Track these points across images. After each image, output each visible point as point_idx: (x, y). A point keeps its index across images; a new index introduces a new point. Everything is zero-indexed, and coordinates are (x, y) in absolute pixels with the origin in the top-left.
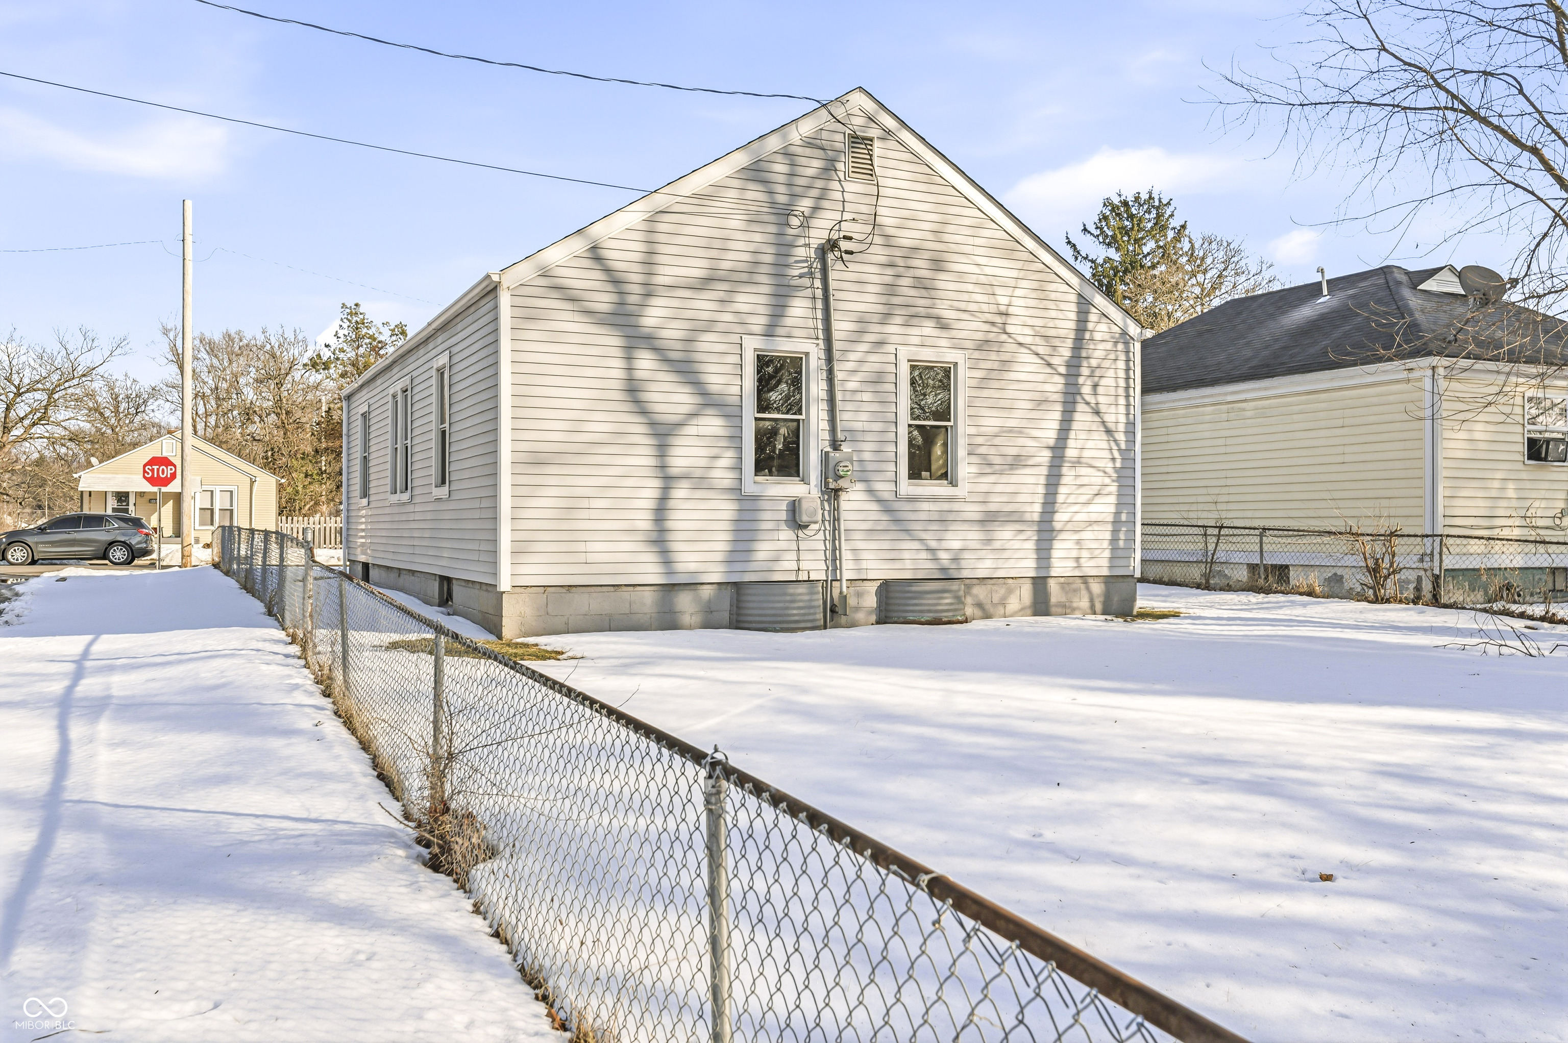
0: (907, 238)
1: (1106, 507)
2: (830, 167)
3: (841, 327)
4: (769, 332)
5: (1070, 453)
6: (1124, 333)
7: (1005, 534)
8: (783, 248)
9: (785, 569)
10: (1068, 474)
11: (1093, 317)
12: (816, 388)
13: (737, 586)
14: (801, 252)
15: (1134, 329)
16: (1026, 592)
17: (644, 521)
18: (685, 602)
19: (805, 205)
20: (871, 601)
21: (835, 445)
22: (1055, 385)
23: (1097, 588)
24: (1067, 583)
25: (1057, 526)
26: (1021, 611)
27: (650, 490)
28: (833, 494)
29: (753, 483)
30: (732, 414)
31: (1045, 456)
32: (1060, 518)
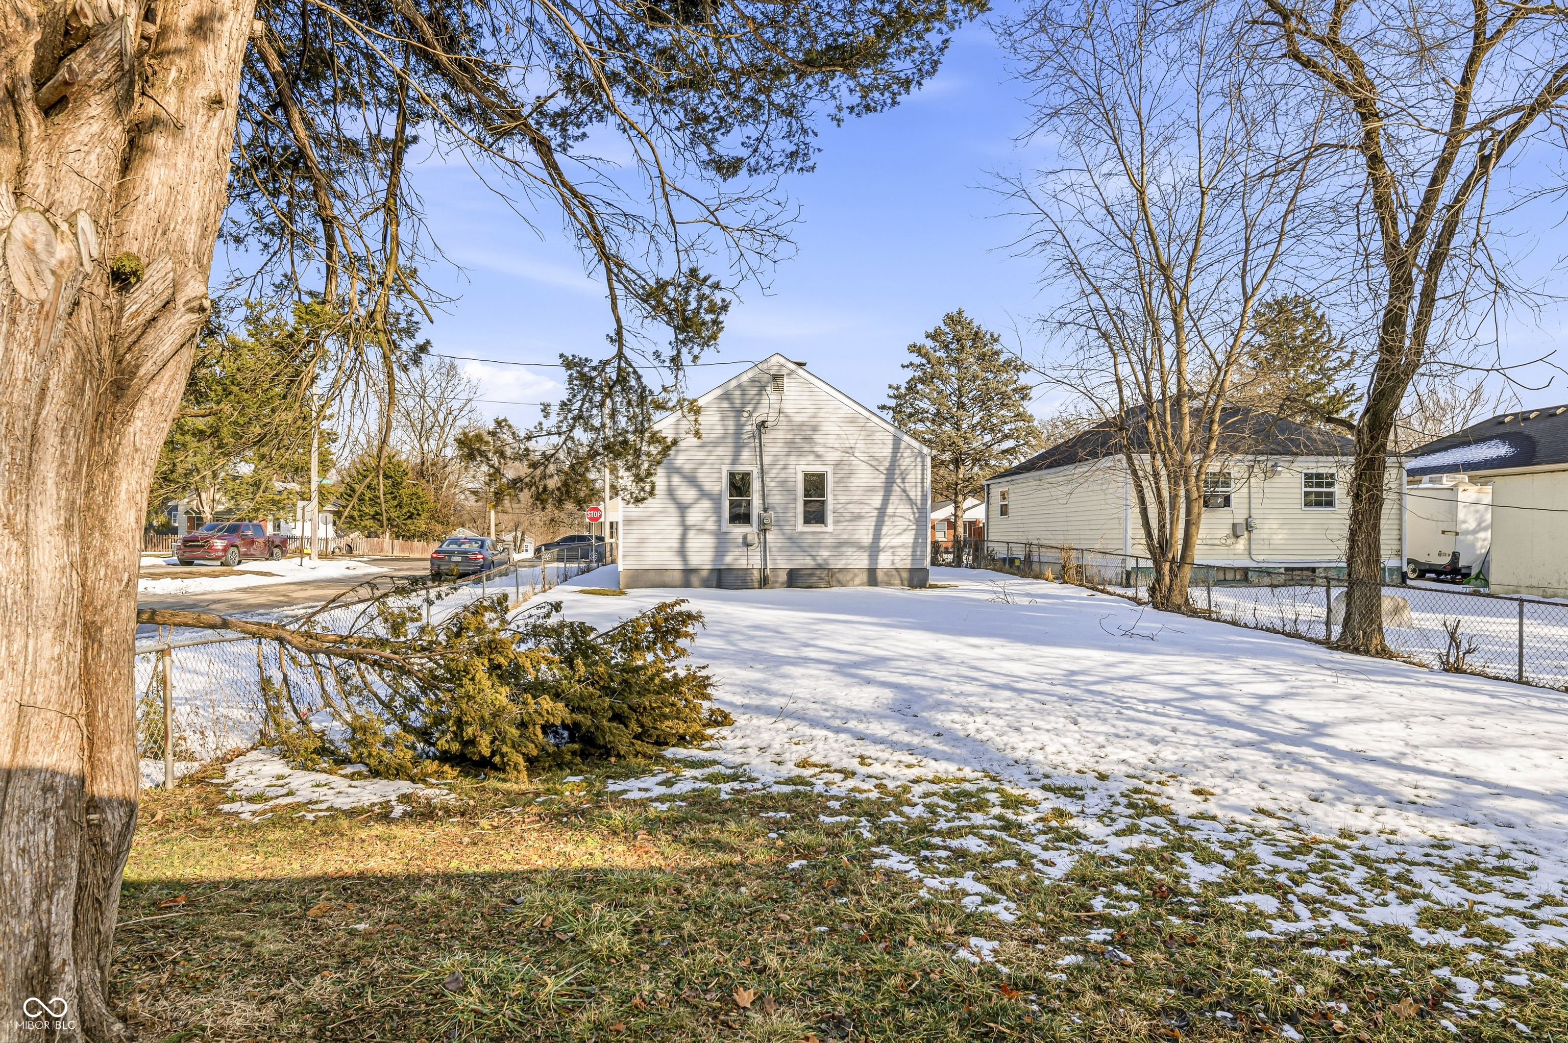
0: (798, 419)
1: (908, 538)
2: (763, 388)
3: (767, 460)
4: (735, 461)
5: (890, 510)
6: (920, 452)
7: (849, 551)
8: (739, 427)
9: (742, 563)
10: (888, 522)
11: (903, 445)
12: (756, 485)
13: (719, 571)
14: (749, 428)
15: (926, 450)
16: (864, 577)
17: (675, 544)
18: (694, 579)
19: (749, 408)
20: (783, 577)
21: (765, 510)
22: (880, 480)
23: (905, 575)
24: (887, 572)
25: (882, 544)
26: (862, 584)
27: (677, 532)
28: (764, 530)
29: (726, 526)
30: (716, 500)
31: (875, 513)
32: (883, 542)
